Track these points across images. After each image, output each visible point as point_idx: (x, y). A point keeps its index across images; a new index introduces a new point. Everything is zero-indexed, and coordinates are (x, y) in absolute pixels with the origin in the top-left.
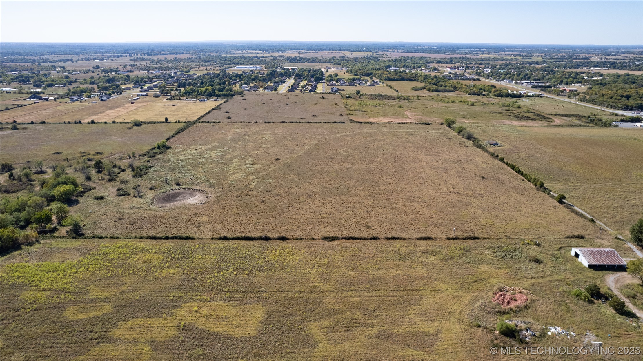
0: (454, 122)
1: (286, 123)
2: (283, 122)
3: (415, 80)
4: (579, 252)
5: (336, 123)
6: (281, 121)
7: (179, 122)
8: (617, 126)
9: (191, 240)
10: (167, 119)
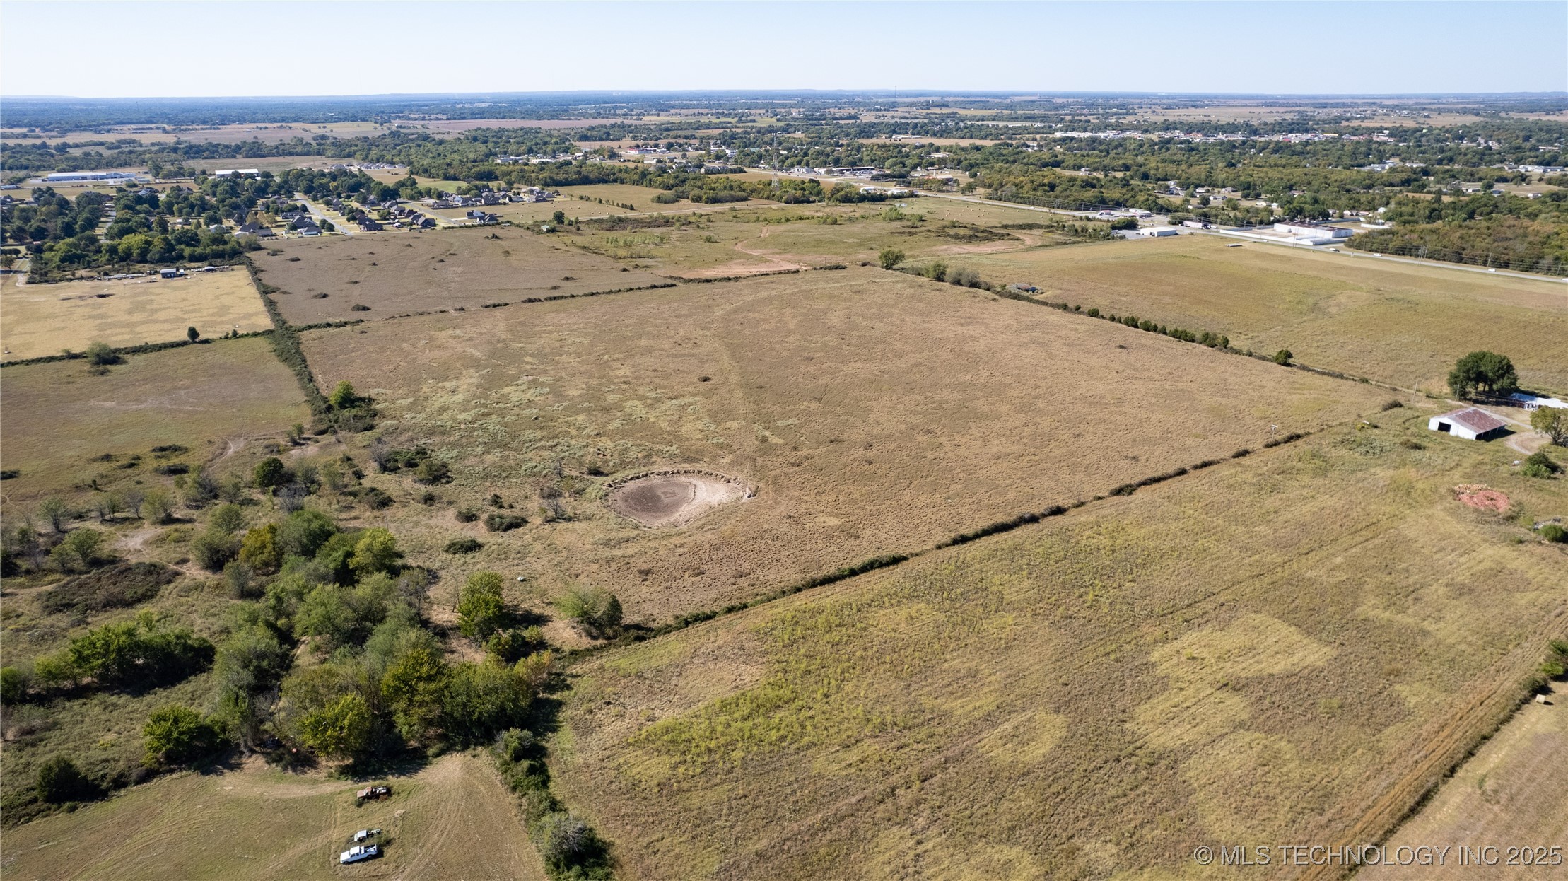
0: (899, 257)
1: (540, 300)
2: (530, 301)
3: (615, 181)
4: (1446, 420)
5: (655, 287)
6: (525, 298)
7: (235, 335)
8: (1123, 237)
9: (904, 563)
10: (193, 333)
